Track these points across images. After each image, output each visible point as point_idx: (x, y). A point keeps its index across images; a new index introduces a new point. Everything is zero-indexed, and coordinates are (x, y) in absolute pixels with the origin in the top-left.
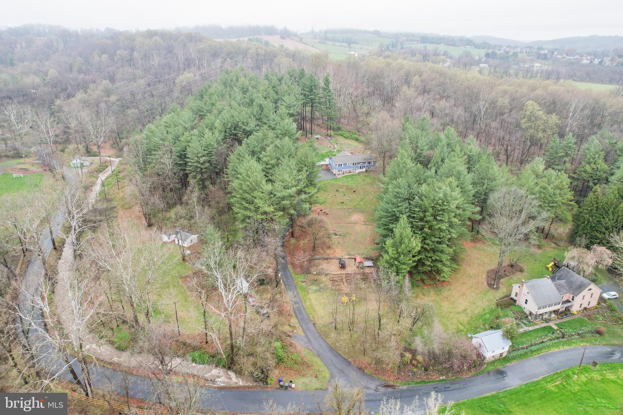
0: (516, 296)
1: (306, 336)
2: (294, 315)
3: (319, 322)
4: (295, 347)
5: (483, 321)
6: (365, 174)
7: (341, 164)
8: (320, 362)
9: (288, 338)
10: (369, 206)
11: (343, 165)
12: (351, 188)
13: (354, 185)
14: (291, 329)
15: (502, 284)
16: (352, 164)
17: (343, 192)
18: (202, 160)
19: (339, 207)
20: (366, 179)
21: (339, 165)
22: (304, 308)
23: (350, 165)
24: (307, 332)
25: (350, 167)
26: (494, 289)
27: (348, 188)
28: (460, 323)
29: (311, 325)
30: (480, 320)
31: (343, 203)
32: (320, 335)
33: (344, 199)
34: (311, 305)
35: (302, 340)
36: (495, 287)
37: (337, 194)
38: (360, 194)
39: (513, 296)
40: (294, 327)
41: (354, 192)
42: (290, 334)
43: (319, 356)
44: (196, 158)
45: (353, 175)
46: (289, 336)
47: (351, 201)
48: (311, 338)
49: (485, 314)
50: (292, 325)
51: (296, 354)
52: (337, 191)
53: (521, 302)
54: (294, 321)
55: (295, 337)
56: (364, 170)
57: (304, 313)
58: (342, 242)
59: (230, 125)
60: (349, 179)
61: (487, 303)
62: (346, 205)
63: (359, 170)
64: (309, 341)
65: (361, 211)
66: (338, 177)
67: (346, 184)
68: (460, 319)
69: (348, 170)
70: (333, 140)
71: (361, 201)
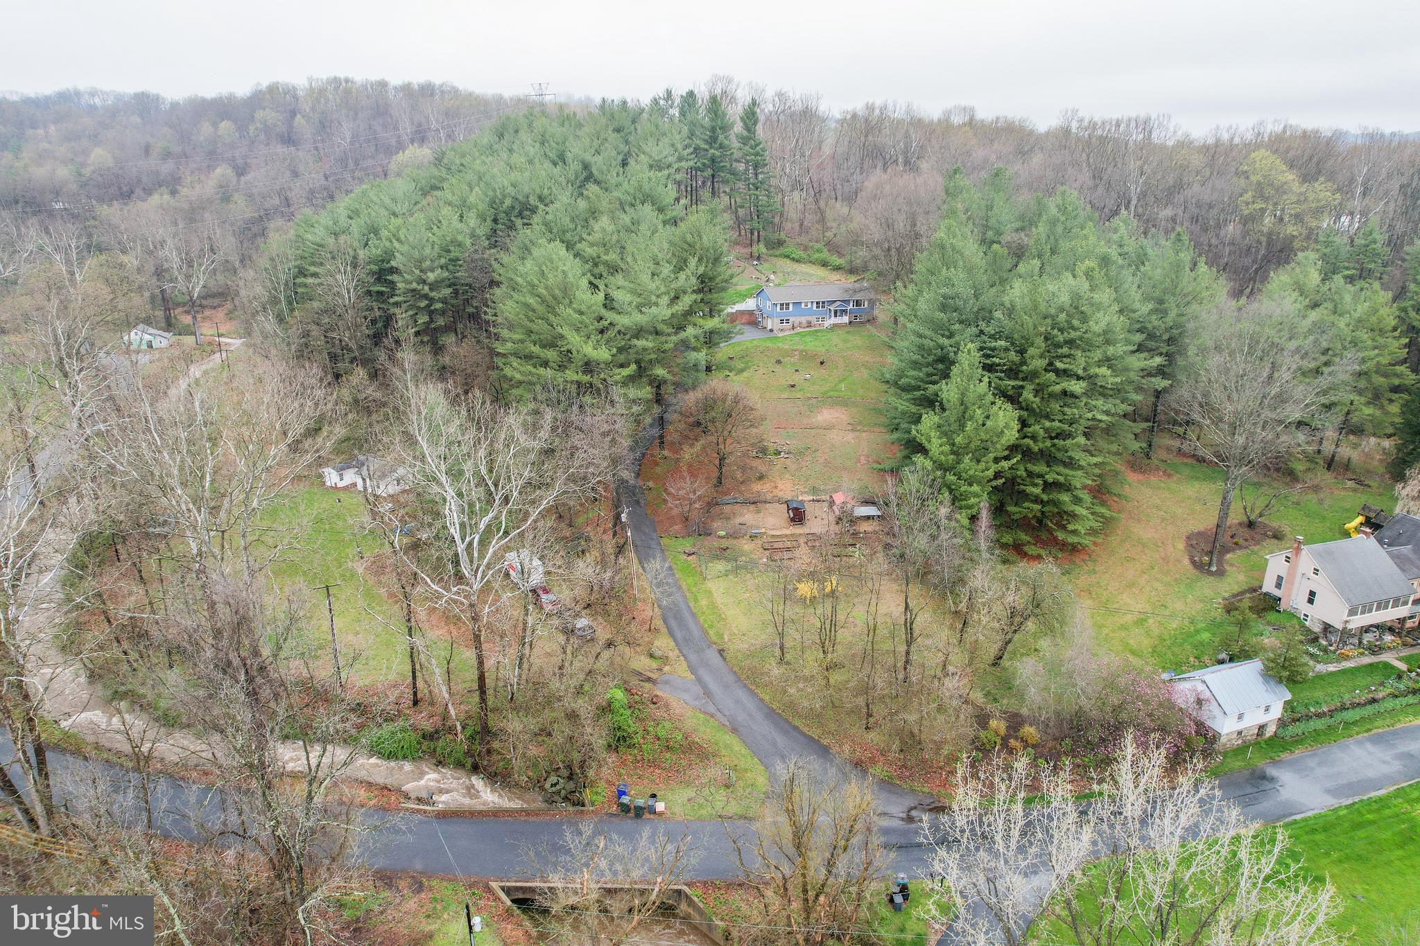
0: (1278, 586)
1: (699, 680)
2: (664, 630)
3: (737, 646)
4: (667, 706)
5: (1196, 647)
6: (850, 329)
7: (788, 304)
8: (737, 746)
9: (647, 685)
10: (861, 392)
11: (791, 306)
12: (814, 356)
13: (824, 350)
14: (654, 664)
15: (1232, 565)
16: (815, 305)
17: (793, 365)
18: (431, 277)
19: (784, 395)
20: (850, 337)
21: (782, 305)
22: (693, 615)
23: (809, 306)
24: (702, 672)
25: (810, 313)
26: (1210, 573)
27: (806, 356)
28: (1133, 653)
29: (712, 656)
30: (1187, 647)
31: (793, 386)
32: (739, 679)
33: (796, 379)
34: (713, 606)
35: (687, 690)
36: (1214, 569)
37: (778, 368)
38: (837, 368)
39: (1269, 586)
40: (665, 659)
41: (822, 363)
42: (653, 676)
43: (735, 730)
44: (417, 272)
45: (817, 333)
46: (649, 680)
47: (814, 384)
48: (713, 686)
49: (1197, 632)
50: (658, 653)
51: (668, 725)
52: (779, 362)
53: (1295, 599)
54: (663, 644)
55: (667, 682)
56: (846, 319)
57: (692, 625)
58: (793, 467)
59: (508, 202)
60: (808, 339)
61: (1199, 606)
62: (801, 390)
63: (833, 320)
64: (708, 693)
65: (843, 403)
66: (780, 335)
67: (801, 347)
68: (1132, 642)
69: (804, 320)
70: (766, 265)
71: (840, 382)
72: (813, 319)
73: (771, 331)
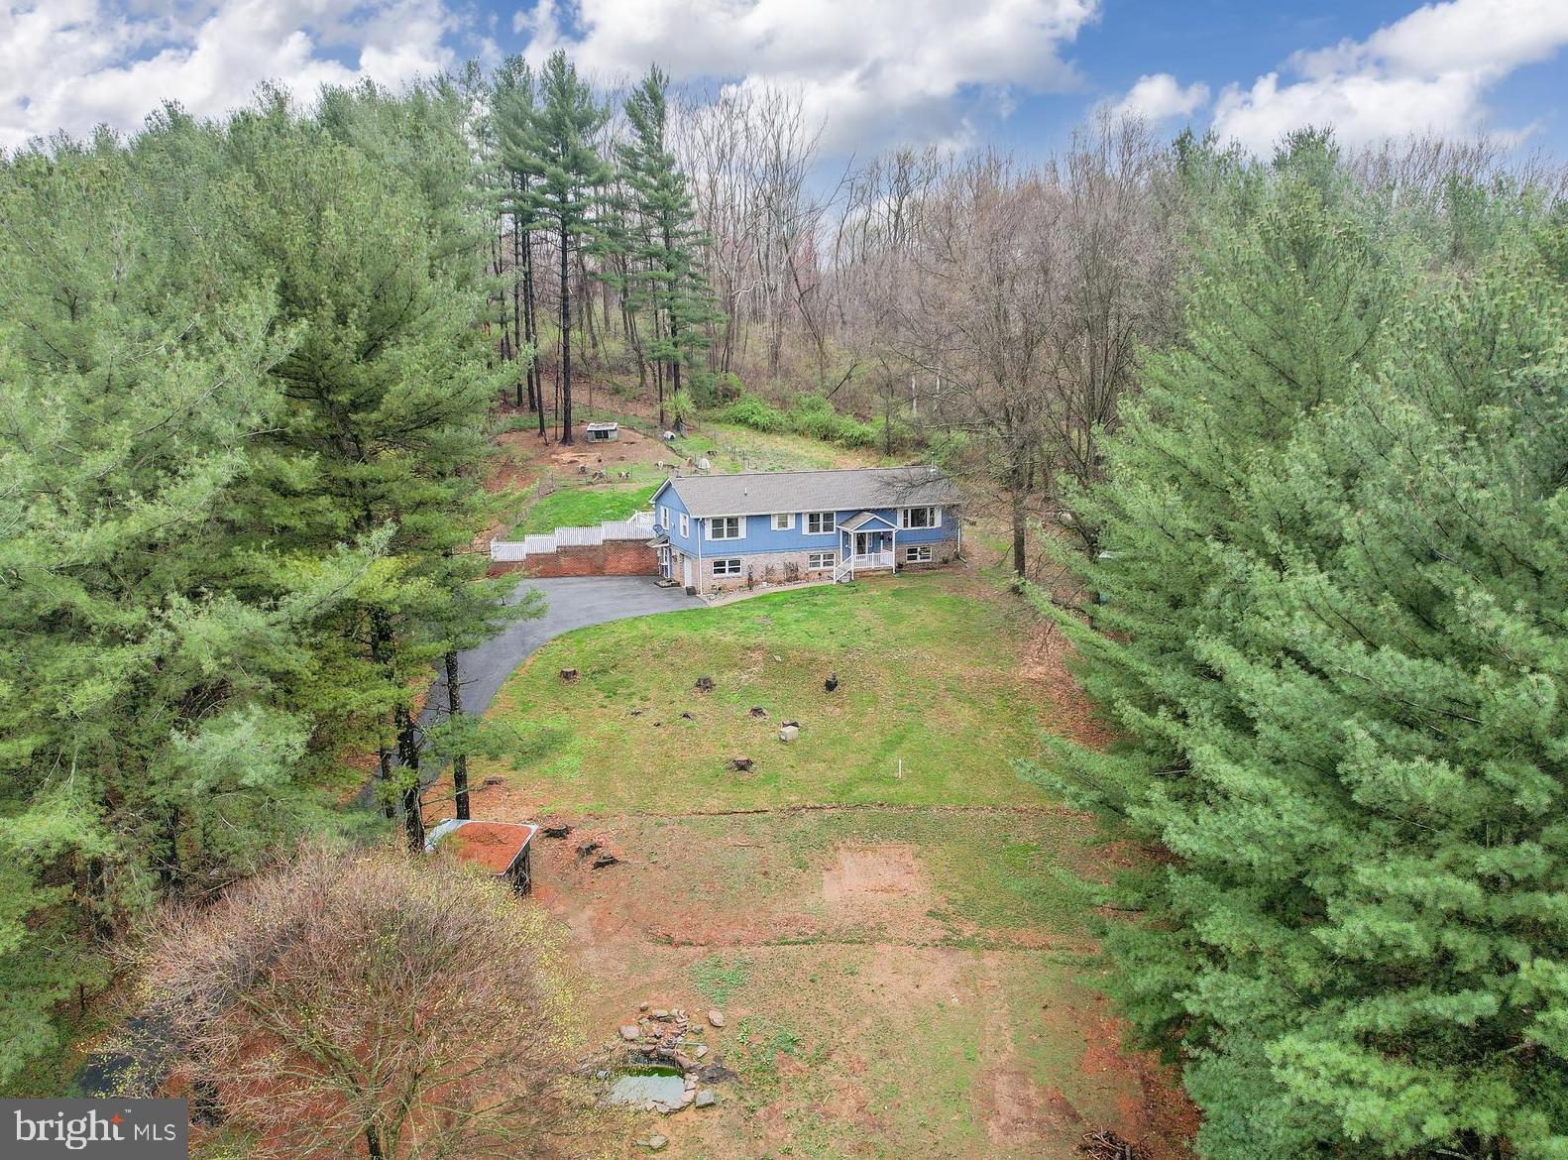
6: (898, 583)
7: (732, 521)
10: (955, 781)
11: (742, 526)
12: (808, 665)
13: (832, 645)
16: (806, 522)
17: (746, 692)
19: (714, 803)
20: (907, 610)
21: (717, 522)
23: (791, 523)
25: (794, 543)
27: (783, 665)
31: (743, 766)
33: (757, 740)
37: (701, 706)
38: (875, 701)
41: (830, 686)
45: (812, 592)
47: (806, 757)
52: (705, 685)
56: (888, 558)
60: (790, 614)
62: (767, 781)
63: (855, 562)
65: (904, 825)
66: (716, 603)
67: (770, 639)
69: (778, 561)
70: (693, 440)
71: (891, 746)
72: (801, 559)
73: (691, 592)
